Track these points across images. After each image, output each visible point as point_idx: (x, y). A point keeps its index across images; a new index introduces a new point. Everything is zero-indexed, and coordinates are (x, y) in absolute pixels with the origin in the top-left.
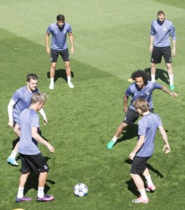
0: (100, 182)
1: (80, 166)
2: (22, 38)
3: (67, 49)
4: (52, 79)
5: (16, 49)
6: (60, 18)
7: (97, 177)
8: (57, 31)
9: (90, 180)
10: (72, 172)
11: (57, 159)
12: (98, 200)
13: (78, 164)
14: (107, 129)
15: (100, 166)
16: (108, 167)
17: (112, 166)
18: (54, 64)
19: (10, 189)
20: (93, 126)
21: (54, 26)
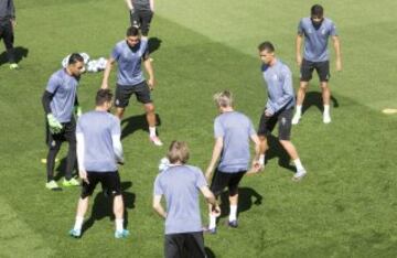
1: (303, 246)
2: (218, 44)
3: (327, 63)
5: (209, 60)
6: (317, 11)
8: (310, 30)
11: (268, 233)
13: (301, 243)
15: (334, 245)
16: (347, 248)
17: (354, 246)
18: (303, 84)
20: (326, 182)
21: (307, 21)
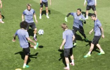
0: (54, 57)
3: (47, 2)
4: (41, 15)
5: (20, 1)
7: (53, 56)
9: (50, 57)
10: (42, 53)
12: (53, 65)
13: (45, 50)
14: (57, 36)
18: (42, 8)
19: (16, 60)
20: (52, 34)
